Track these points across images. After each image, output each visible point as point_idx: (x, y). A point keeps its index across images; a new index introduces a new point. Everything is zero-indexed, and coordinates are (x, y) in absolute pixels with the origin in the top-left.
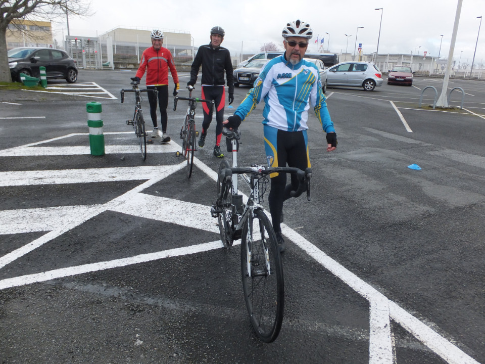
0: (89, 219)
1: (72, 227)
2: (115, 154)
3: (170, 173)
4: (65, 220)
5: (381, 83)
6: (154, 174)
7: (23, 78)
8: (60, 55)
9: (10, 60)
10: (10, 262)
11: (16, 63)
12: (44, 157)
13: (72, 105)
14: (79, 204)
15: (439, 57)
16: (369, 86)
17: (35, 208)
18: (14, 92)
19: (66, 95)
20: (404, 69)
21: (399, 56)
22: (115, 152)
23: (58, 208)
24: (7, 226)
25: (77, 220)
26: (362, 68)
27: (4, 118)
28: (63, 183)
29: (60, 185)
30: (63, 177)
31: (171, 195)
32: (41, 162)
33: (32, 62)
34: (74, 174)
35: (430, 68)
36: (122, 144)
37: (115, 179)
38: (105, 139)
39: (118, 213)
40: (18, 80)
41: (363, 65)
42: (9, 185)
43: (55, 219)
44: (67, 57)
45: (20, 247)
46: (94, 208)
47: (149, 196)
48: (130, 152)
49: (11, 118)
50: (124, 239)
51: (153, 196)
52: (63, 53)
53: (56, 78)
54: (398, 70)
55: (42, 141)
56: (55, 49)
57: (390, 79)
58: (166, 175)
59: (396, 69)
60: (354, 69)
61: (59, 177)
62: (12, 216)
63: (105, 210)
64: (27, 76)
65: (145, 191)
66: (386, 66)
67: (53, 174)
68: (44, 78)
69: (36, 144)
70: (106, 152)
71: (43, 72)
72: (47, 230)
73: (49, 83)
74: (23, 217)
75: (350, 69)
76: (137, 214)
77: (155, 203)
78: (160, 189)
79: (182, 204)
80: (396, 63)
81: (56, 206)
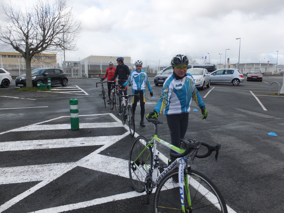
0: (66, 172)
1: (55, 178)
2: (85, 129)
3: (117, 140)
4: (52, 173)
5: (243, 80)
6: (107, 141)
7: (38, 85)
8: (59, 72)
9: (32, 75)
10: (15, 203)
11: (36, 77)
12: (45, 131)
13: (63, 99)
14: (61, 162)
15: (277, 64)
16: (236, 82)
17: (35, 165)
18: (33, 93)
19: (61, 93)
20: (257, 72)
21: (253, 64)
22: (85, 127)
23: (48, 164)
24: (17, 177)
25: (59, 173)
26: (231, 72)
27: (26, 108)
28: (53, 148)
29: (52, 149)
30: (54, 144)
31: (117, 155)
32: (42, 134)
33: (44, 76)
34: (60, 141)
35: (272, 70)
36: (90, 122)
37: (84, 145)
38: (80, 119)
39: (84, 168)
40: (36, 86)
41: (231, 71)
42: (22, 149)
43: (46, 173)
44: (63, 72)
45: (23, 192)
46: (70, 164)
47: (104, 156)
48: (94, 127)
49: (30, 108)
50: (86, 187)
51: (106, 156)
52: (61, 71)
53: (56, 84)
54: (253, 72)
55: (45, 121)
56: (58, 68)
57: (248, 78)
58: (115, 142)
59: (251, 72)
60: (226, 73)
61: (51, 144)
62: (21, 171)
63: (77, 166)
64: (41, 84)
65: (102, 153)
66: (245, 70)
67: (48, 142)
68: (50, 84)
69: (41, 123)
70: (80, 128)
71: (49, 81)
72: (40, 180)
73: (52, 87)
74: (27, 171)
75: (224, 73)
76: (95, 169)
77: (107, 161)
78: (111, 152)
79: (124, 161)
80: (251, 68)
81: (48, 163)
